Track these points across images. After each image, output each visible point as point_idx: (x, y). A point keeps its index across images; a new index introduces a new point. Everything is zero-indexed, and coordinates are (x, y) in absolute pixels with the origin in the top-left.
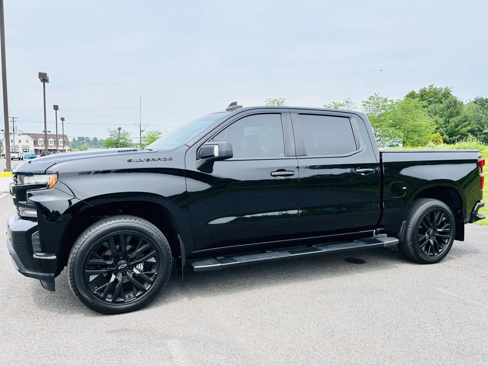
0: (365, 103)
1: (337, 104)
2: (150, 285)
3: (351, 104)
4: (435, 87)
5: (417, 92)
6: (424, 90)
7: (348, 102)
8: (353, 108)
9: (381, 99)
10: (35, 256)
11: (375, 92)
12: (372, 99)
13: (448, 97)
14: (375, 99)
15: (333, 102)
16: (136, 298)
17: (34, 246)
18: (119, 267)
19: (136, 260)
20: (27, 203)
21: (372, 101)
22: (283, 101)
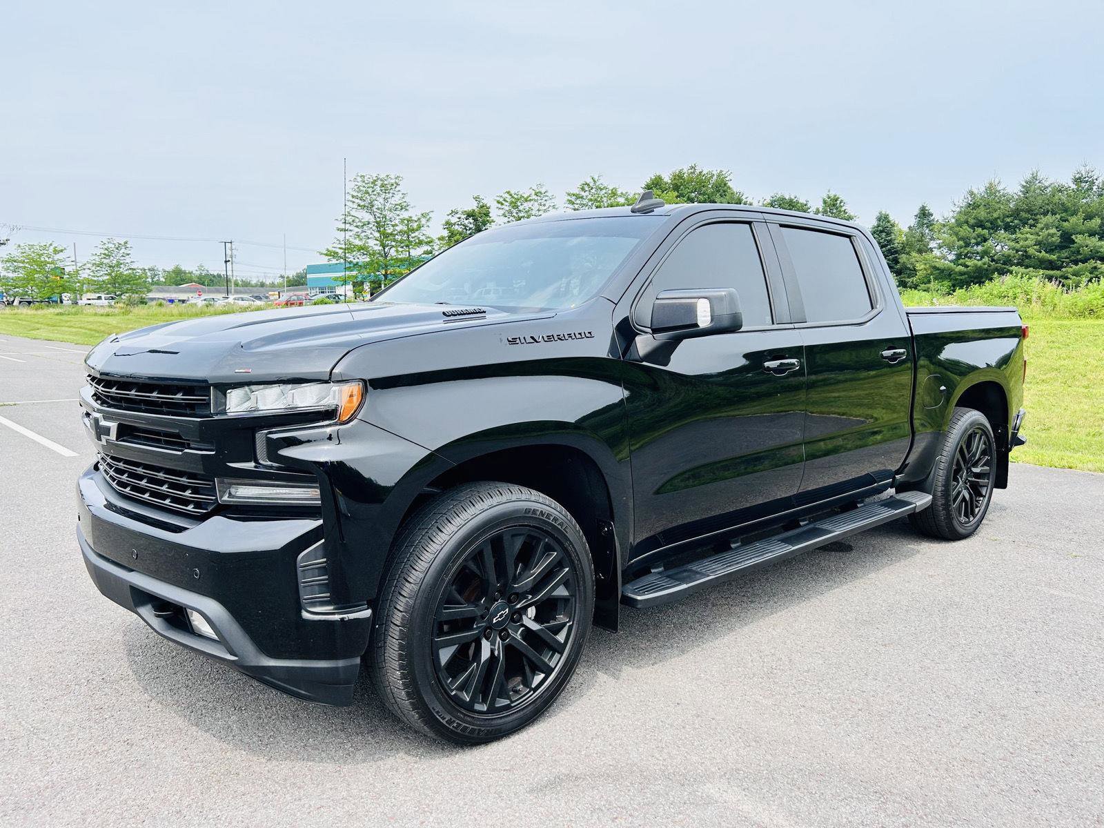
0: (573, 199)
1: (516, 196)
2: (557, 656)
3: (546, 198)
4: (701, 170)
5: (667, 178)
6: (679, 176)
7: (541, 193)
8: (551, 208)
9: (604, 191)
10: (305, 615)
11: (592, 175)
12: (587, 189)
13: (724, 191)
14: (593, 191)
15: (508, 192)
16: (532, 692)
17: (304, 587)
18: (494, 619)
19: (530, 597)
20: (256, 467)
21: (587, 193)
22: (396, 183)
